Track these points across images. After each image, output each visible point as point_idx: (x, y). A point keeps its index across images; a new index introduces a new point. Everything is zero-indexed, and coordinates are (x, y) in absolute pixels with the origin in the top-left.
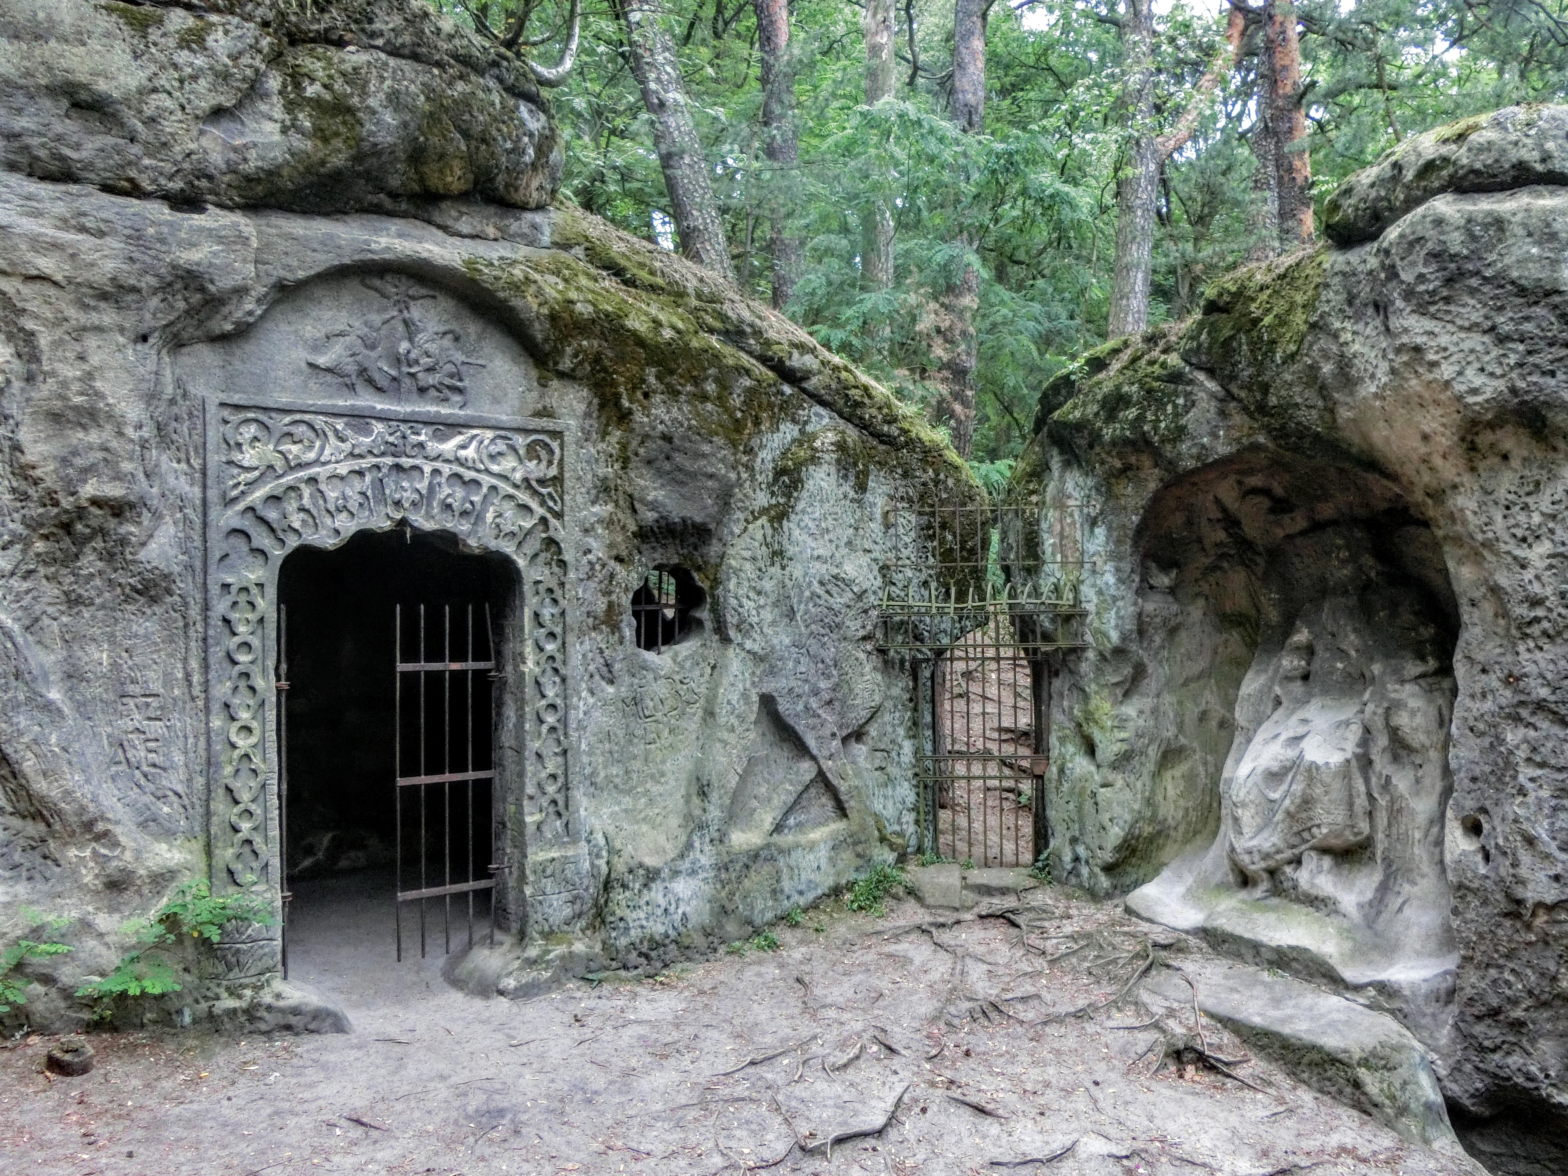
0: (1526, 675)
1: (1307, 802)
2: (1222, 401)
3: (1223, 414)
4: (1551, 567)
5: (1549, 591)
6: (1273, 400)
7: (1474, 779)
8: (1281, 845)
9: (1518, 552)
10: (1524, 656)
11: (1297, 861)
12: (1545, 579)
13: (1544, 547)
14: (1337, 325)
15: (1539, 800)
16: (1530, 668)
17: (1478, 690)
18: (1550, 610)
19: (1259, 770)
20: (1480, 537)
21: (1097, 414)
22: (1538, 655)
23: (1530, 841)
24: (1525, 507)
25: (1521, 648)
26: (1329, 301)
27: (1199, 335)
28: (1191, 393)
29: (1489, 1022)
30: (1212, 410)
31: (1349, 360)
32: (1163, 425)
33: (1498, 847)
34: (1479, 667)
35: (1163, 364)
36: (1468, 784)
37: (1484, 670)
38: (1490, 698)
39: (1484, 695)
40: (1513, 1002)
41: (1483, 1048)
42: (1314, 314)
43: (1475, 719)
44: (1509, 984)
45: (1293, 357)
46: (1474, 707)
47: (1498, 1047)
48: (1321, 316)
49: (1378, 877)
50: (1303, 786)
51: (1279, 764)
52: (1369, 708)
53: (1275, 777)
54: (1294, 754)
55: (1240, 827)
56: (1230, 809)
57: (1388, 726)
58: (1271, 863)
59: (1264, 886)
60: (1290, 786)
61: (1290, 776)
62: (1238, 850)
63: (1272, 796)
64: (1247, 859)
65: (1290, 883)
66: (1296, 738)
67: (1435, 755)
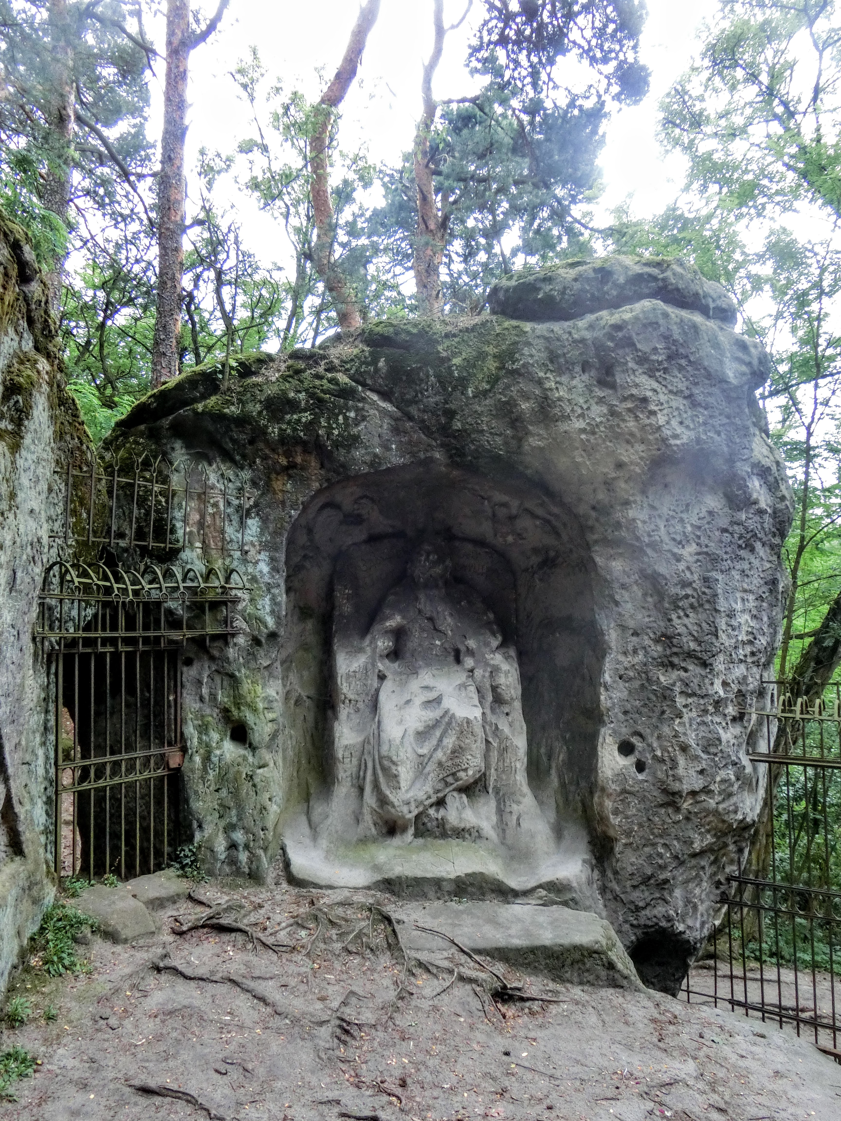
0: (679, 635)
1: (457, 752)
2: (396, 420)
3: (396, 430)
4: (698, 561)
5: (696, 577)
6: (457, 425)
7: (626, 713)
8: (431, 791)
9: (676, 550)
10: (676, 621)
11: (441, 803)
12: (693, 569)
13: (693, 548)
14: (541, 374)
15: (690, 719)
16: (681, 629)
17: (630, 648)
18: (695, 590)
19: (411, 732)
20: (646, 539)
21: (260, 413)
22: (686, 621)
23: (684, 748)
24: (682, 521)
25: (674, 616)
26: (532, 356)
27: (375, 362)
28: (363, 409)
29: (643, 887)
30: (385, 426)
31: (554, 402)
32: (336, 432)
33: (655, 757)
34: (631, 632)
35: (332, 381)
36: (621, 717)
37: (635, 634)
38: (641, 653)
39: (635, 651)
40: (662, 868)
41: (638, 909)
42: (513, 363)
43: (626, 669)
44: (660, 856)
45: (485, 393)
46: (626, 661)
47: (648, 905)
48: (524, 365)
50: (454, 739)
51: (423, 724)
52: (478, 673)
53: (422, 735)
54: (437, 714)
55: (398, 782)
56: (384, 769)
57: (492, 686)
58: (421, 809)
59: (411, 831)
60: (440, 740)
61: (438, 733)
62: (396, 804)
63: (421, 751)
64: (405, 809)
65: (435, 823)
66: (429, 702)
67: (518, 705)
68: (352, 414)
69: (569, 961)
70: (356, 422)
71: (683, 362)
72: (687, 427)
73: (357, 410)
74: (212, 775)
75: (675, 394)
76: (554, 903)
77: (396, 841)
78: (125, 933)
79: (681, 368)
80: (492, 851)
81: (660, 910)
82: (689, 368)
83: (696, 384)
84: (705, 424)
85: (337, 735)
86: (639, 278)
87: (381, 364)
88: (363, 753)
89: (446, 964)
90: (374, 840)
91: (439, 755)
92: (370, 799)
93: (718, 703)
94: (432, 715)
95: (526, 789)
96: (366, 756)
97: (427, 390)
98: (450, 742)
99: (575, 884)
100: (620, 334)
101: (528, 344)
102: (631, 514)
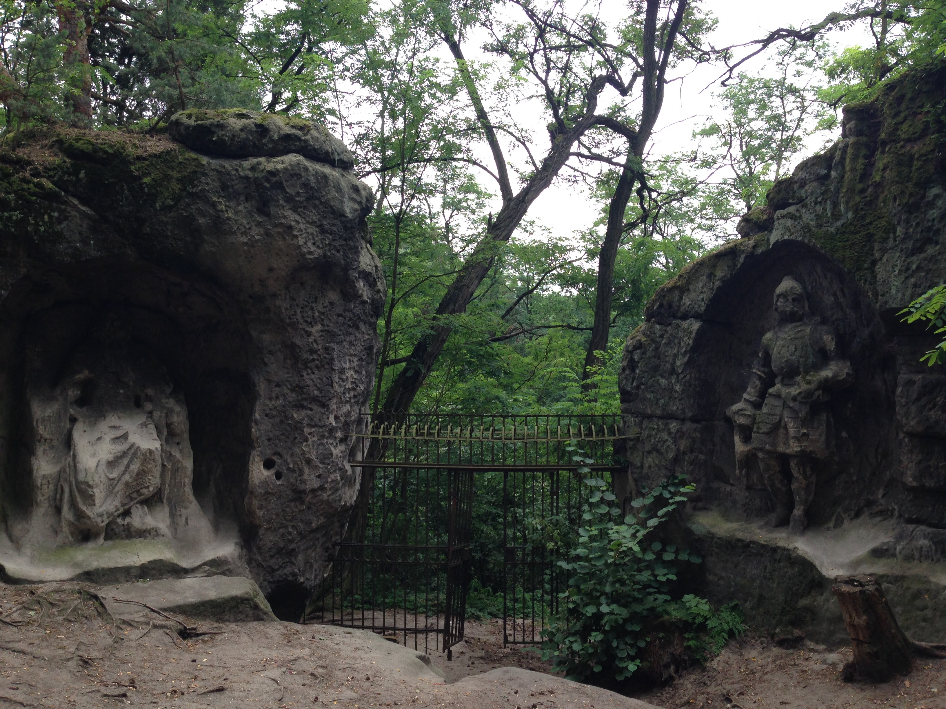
0: (308, 386)
1: (141, 474)
2: (94, 221)
3: (94, 230)
4: (322, 336)
5: (320, 347)
6: (147, 230)
7: (269, 440)
8: (119, 505)
9: (307, 329)
10: (306, 377)
11: (127, 513)
12: (319, 341)
13: (319, 327)
14: (215, 199)
15: (313, 442)
16: (309, 382)
17: (274, 395)
18: (319, 355)
19: (103, 462)
20: (288, 321)
22: (313, 376)
23: (309, 462)
24: (312, 309)
25: (304, 374)
26: (208, 184)
27: (76, 173)
28: (65, 210)
29: (277, 556)
30: (85, 225)
31: (224, 221)
32: (42, 229)
33: (289, 469)
34: (275, 384)
35: (39, 185)
36: (266, 443)
37: (278, 385)
38: (281, 398)
39: (277, 397)
40: (291, 541)
41: (274, 570)
42: (193, 188)
43: (271, 409)
44: (290, 533)
45: (170, 208)
46: (271, 404)
47: (280, 567)
48: (201, 190)
49: (167, 510)
50: (139, 465)
51: (113, 455)
52: (156, 414)
53: (111, 464)
54: (124, 447)
55: (94, 500)
56: (80, 491)
57: (167, 424)
58: (111, 519)
59: (103, 536)
60: (128, 466)
61: (125, 461)
62: (92, 516)
63: (111, 476)
64: (99, 520)
65: (122, 528)
66: (117, 438)
67: (186, 436)
68: (56, 214)
69: (228, 608)
70: (60, 221)
71: (317, 202)
72: (318, 247)
73: (61, 211)
75: (311, 224)
76: (214, 574)
77: (91, 545)
79: (315, 206)
80: (167, 544)
81: (288, 570)
82: (321, 207)
83: (325, 218)
84: (330, 245)
85: (35, 467)
86: (287, 137)
87: (82, 175)
88: (59, 480)
89: (142, 620)
90: (71, 545)
91: (127, 477)
92: (68, 515)
93: (332, 431)
94: (120, 448)
95: (192, 498)
96: (62, 482)
97: (122, 201)
98: (135, 467)
99: (230, 560)
100: (274, 179)
101: (205, 174)
102: (278, 303)
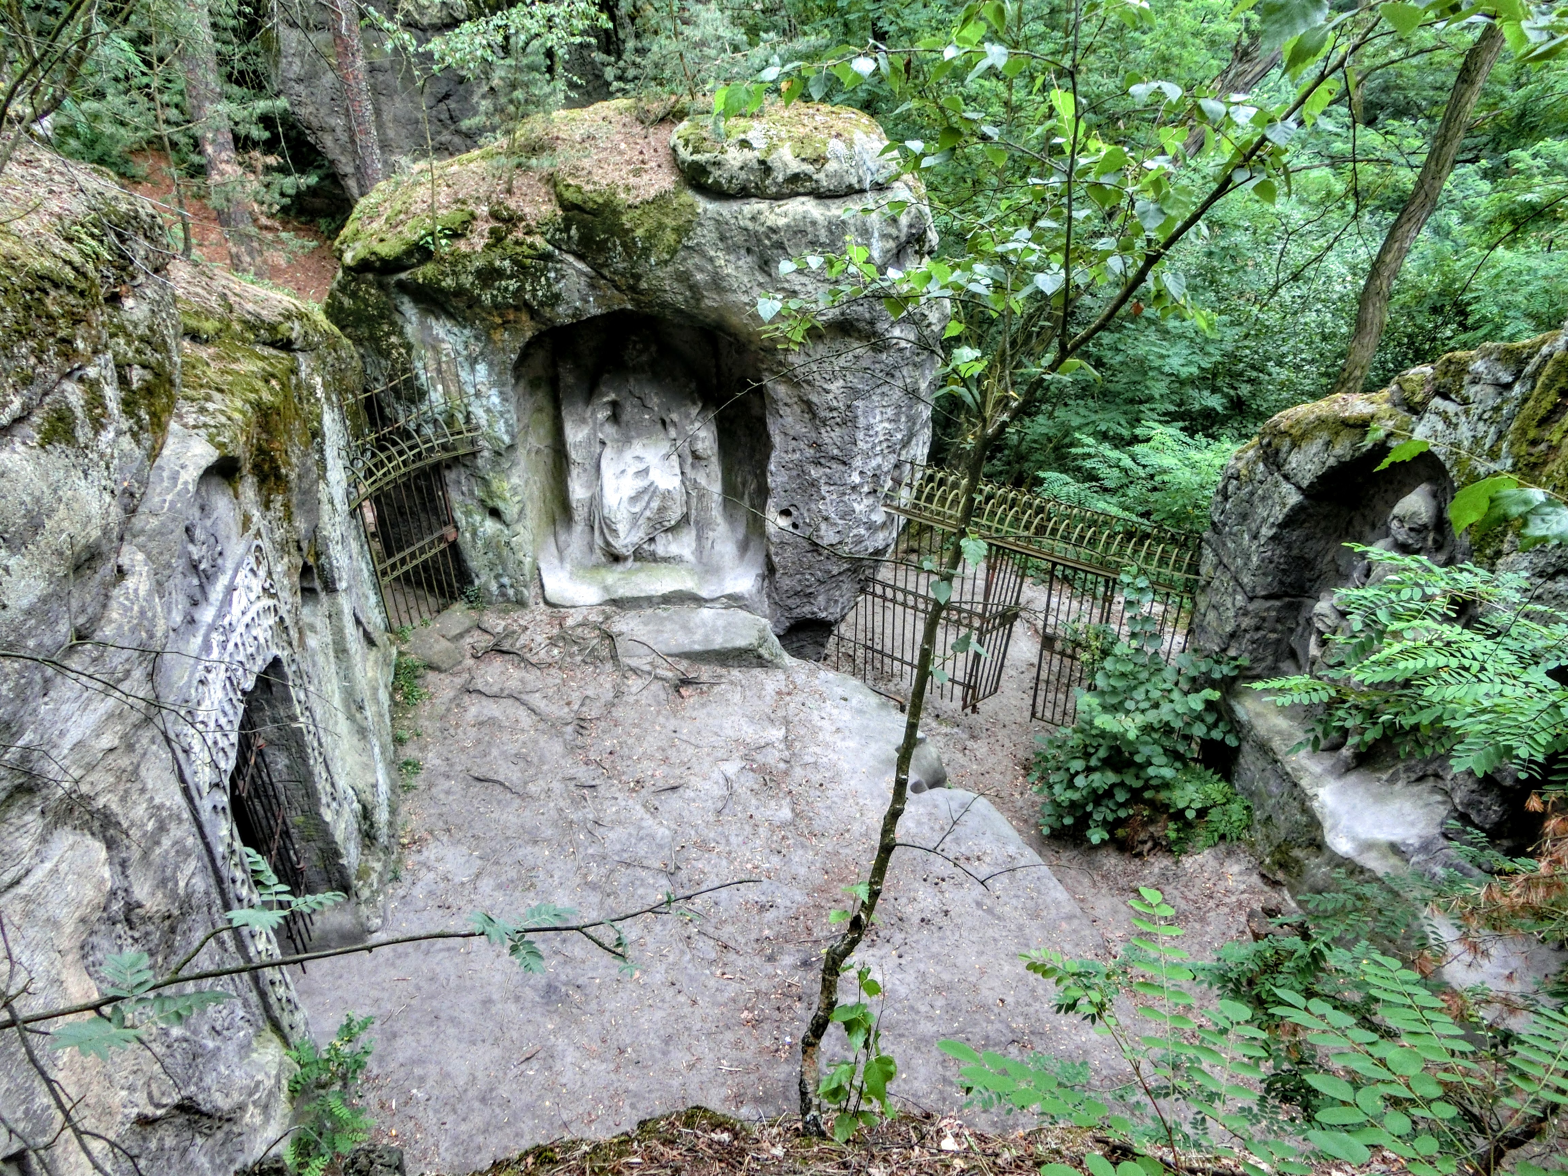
0: (826, 443)
1: (662, 509)
2: (591, 278)
3: (592, 286)
4: (843, 393)
5: (841, 405)
6: (644, 285)
7: (786, 491)
8: (643, 535)
9: (825, 385)
10: (824, 434)
11: (652, 540)
12: (839, 399)
13: (840, 383)
14: (712, 253)
15: (832, 500)
16: (828, 440)
17: (790, 448)
18: (840, 413)
19: (625, 499)
20: (803, 378)
21: (472, 283)
22: (832, 434)
23: (826, 518)
24: (832, 363)
25: (823, 431)
26: (704, 236)
27: (567, 229)
28: (561, 269)
29: (795, 597)
30: (583, 284)
31: (723, 278)
32: (540, 293)
33: (805, 522)
34: (791, 438)
35: (532, 246)
36: (783, 494)
37: (794, 439)
38: (798, 453)
39: (794, 451)
40: (809, 586)
41: (791, 609)
42: (689, 240)
43: (787, 462)
44: (807, 579)
45: (666, 262)
46: (788, 457)
47: (799, 606)
48: (697, 243)
49: (694, 533)
50: (658, 502)
51: (635, 491)
52: (680, 442)
53: (634, 499)
54: (646, 483)
55: (619, 533)
56: (606, 523)
57: (691, 451)
58: (637, 546)
59: (631, 559)
60: (648, 502)
61: (646, 498)
62: (618, 545)
63: (634, 511)
64: (625, 548)
65: (648, 554)
66: (640, 472)
67: (714, 459)
68: (552, 275)
69: (731, 657)
70: (558, 281)
73: (556, 270)
74: (480, 543)
76: (732, 608)
77: (620, 568)
78: (444, 666)
80: (691, 571)
81: (807, 608)
85: (571, 489)
87: (573, 231)
88: (591, 508)
90: (604, 566)
91: (648, 513)
92: (599, 541)
93: (854, 488)
94: (641, 483)
95: (720, 520)
96: (594, 508)
97: (615, 257)
98: (655, 505)
99: (746, 596)
100: (775, 237)
101: (701, 225)
102: (790, 359)
